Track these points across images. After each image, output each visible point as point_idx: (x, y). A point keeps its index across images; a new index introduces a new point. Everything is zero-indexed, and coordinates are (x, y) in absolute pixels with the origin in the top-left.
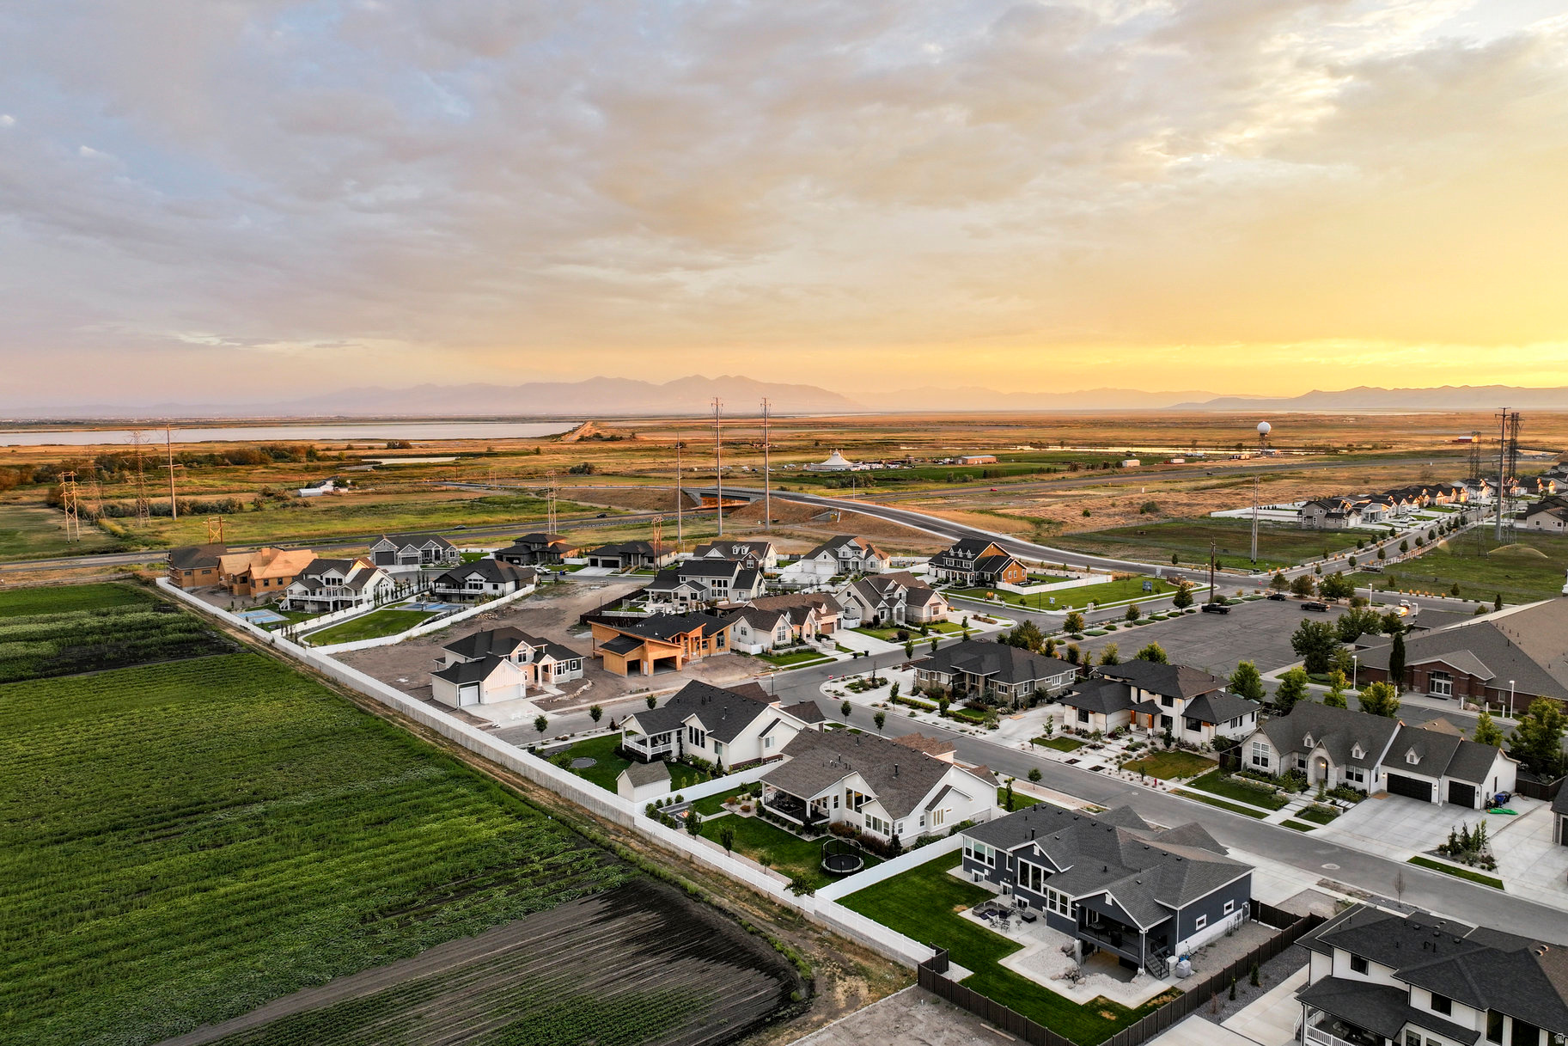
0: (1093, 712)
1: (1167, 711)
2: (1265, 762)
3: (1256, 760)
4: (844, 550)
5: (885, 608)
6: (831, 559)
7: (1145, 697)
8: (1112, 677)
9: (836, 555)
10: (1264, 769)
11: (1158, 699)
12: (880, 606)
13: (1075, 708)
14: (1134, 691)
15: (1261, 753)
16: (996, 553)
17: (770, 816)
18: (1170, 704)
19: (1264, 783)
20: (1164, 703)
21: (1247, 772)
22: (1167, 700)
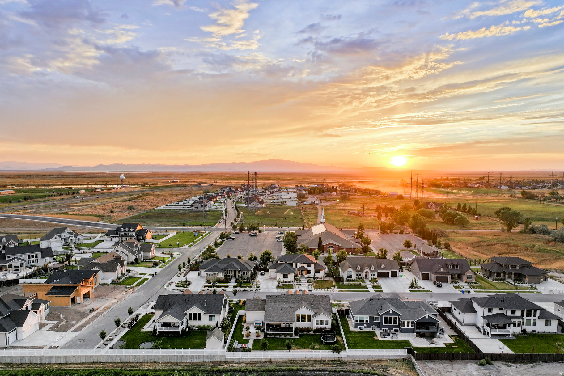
0: (289, 274)
1: (309, 268)
2: (351, 277)
3: (348, 277)
4: (65, 234)
6: (58, 238)
8: (281, 262)
9: (60, 236)
10: (351, 279)
11: (305, 265)
12: (135, 253)
13: (282, 274)
14: (294, 265)
15: (350, 274)
16: (140, 228)
17: (271, 335)
18: (310, 266)
19: (354, 283)
20: (308, 266)
21: (347, 281)
22: (309, 265)
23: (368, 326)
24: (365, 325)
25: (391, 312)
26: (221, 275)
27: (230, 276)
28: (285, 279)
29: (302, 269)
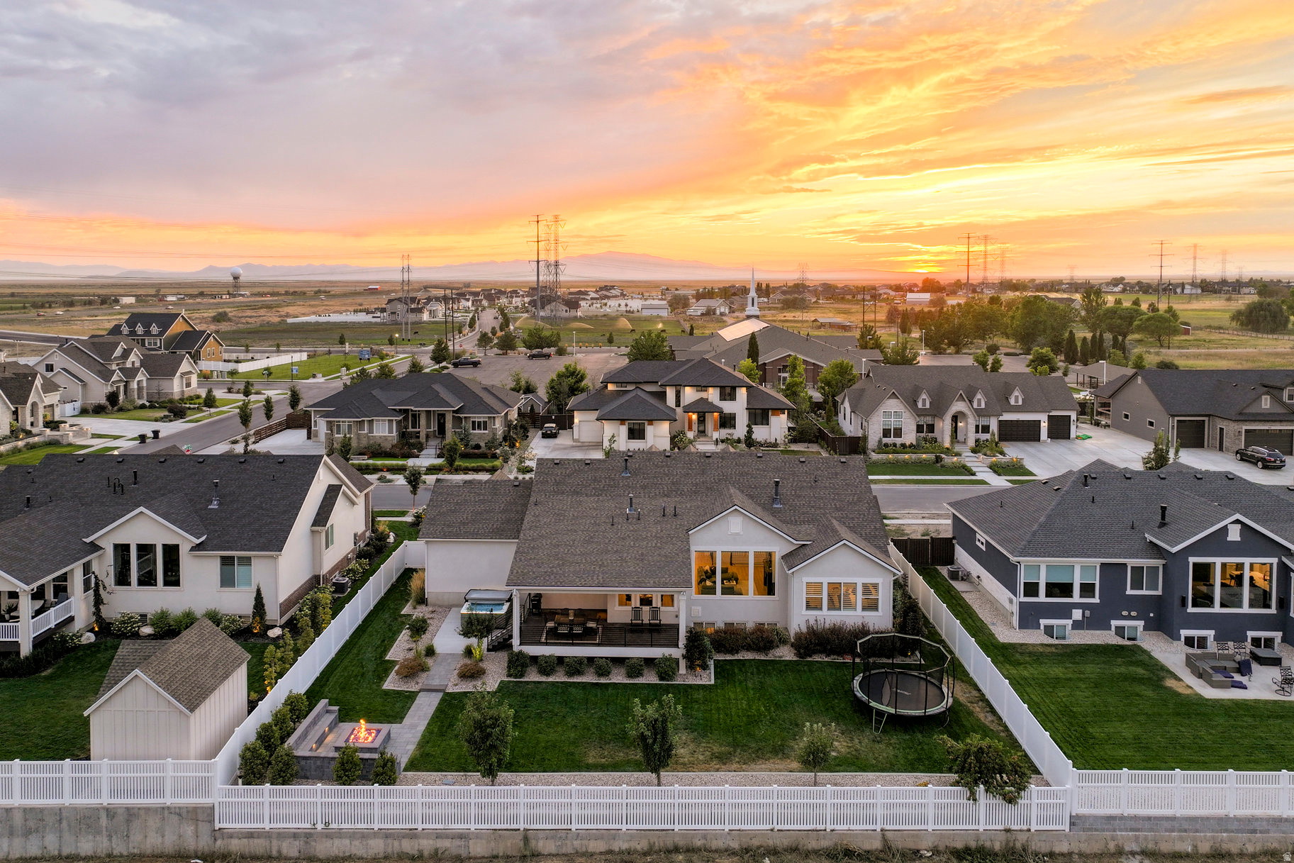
0: (651, 422)
1: (728, 407)
2: (898, 432)
3: (886, 433)
5: (121, 381)
7: (690, 395)
8: (618, 385)
10: (898, 441)
11: (713, 395)
12: (115, 378)
13: (622, 421)
14: (670, 394)
15: (893, 423)
16: (186, 328)
18: (732, 397)
19: (914, 456)
20: (723, 398)
21: (883, 448)
22: (728, 390)
23: (1096, 619)
24: (1077, 614)
25: (1234, 535)
26: (384, 431)
27: (423, 435)
28: (636, 445)
29: (702, 410)
